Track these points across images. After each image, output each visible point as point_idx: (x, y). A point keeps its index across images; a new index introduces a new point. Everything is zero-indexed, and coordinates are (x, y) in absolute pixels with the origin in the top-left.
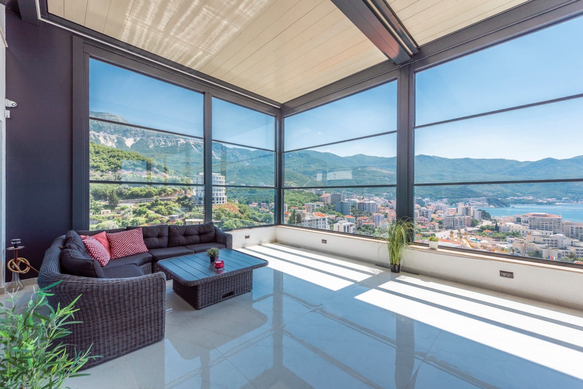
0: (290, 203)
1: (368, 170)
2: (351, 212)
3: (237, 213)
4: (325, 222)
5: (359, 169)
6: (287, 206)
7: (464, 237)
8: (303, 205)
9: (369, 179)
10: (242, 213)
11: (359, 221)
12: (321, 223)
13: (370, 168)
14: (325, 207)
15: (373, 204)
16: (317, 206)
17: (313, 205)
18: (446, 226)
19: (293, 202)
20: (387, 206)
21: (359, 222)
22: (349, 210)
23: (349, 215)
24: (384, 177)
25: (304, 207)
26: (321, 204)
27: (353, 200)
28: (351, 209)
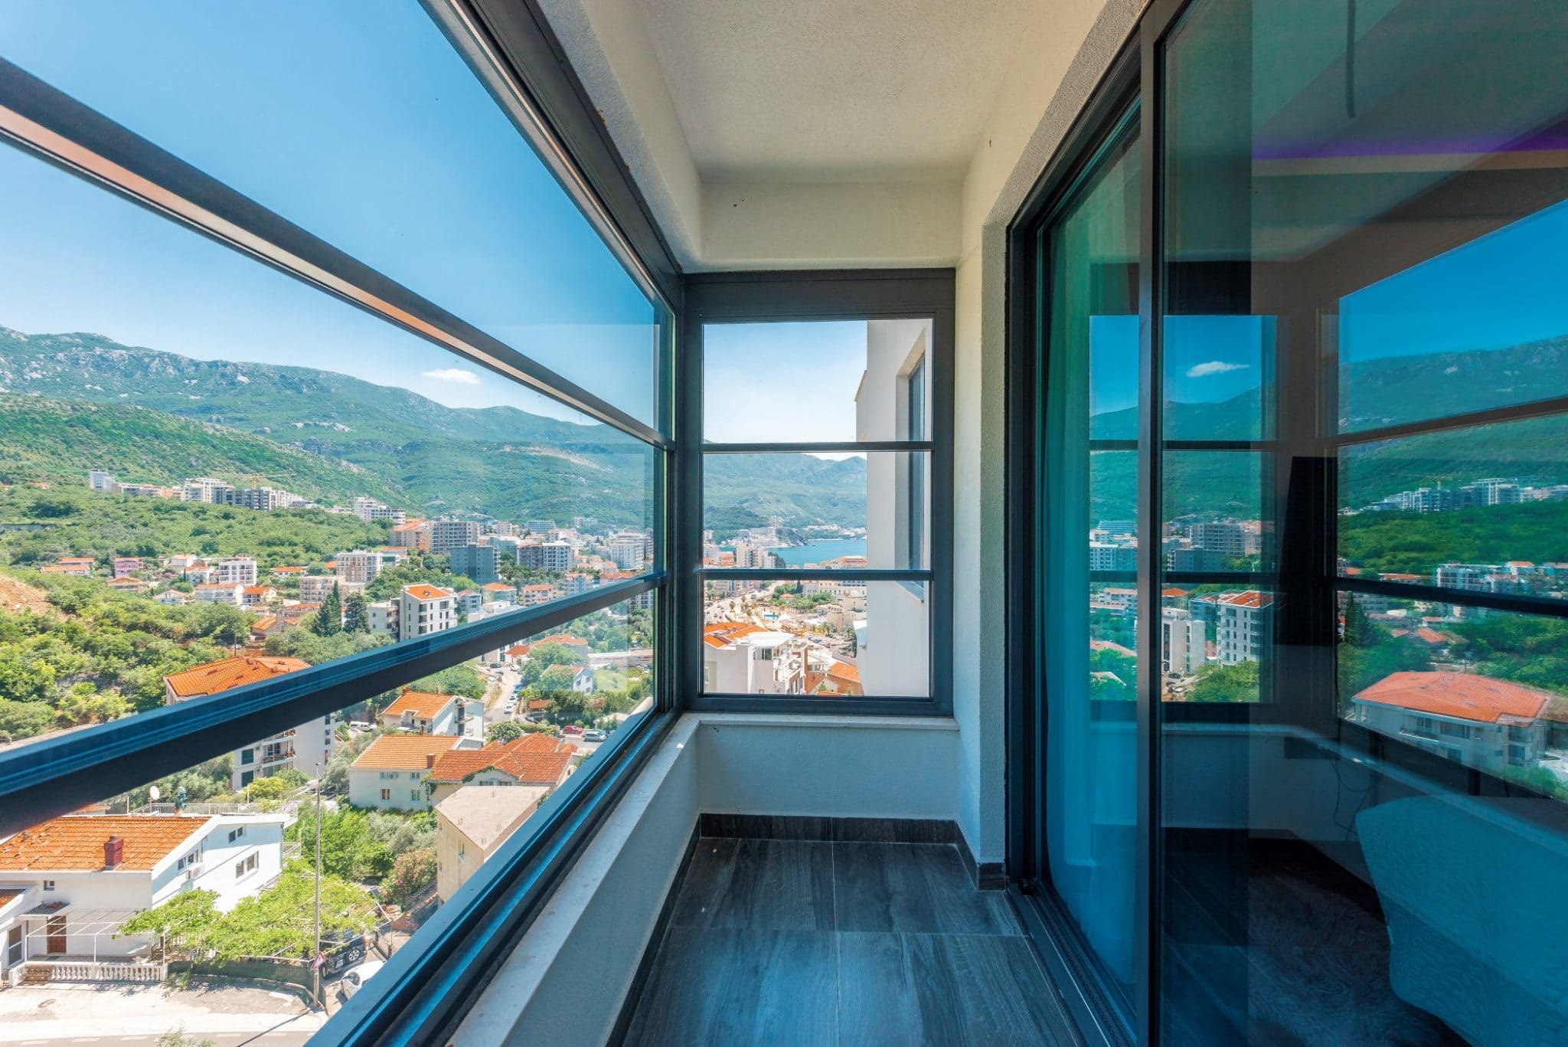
0: (264, 554)
1: (533, 454)
2: (501, 572)
3: (40, 610)
4: (447, 613)
5: (508, 449)
6: (255, 563)
7: (753, 611)
8: (329, 559)
9: (534, 478)
10: (69, 609)
11: (527, 596)
12: (436, 615)
13: (537, 449)
14: (412, 561)
15: (562, 549)
16: (386, 560)
17: (369, 558)
18: (721, 593)
19: (276, 549)
20: (594, 552)
21: (527, 601)
22: (496, 569)
23: (497, 581)
24: (575, 474)
25: (333, 564)
26: (399, 553)
27: (502, 538)
28: (502, 564)
